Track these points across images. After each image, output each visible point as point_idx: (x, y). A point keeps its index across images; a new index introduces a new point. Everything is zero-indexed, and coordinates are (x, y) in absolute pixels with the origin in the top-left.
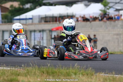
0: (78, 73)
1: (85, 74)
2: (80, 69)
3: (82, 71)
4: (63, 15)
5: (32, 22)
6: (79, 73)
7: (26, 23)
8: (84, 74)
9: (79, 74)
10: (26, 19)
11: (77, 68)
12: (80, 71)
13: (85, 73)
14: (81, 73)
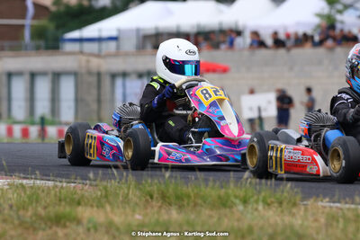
0: (252, 200)
1: (272, 202)
2: (258, 187)
3: (263, 194)
4: (207, 29)
5: (118, 47)
6: (255, 197)
7: (100, 50)
8: (269, 201)
9: (257, 202)
10: (99, 40)
11: (250, 183)
12: (260, 192)
13: (273, 200)
14: (261, 198)
